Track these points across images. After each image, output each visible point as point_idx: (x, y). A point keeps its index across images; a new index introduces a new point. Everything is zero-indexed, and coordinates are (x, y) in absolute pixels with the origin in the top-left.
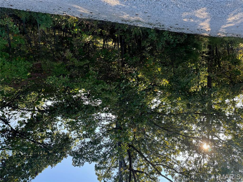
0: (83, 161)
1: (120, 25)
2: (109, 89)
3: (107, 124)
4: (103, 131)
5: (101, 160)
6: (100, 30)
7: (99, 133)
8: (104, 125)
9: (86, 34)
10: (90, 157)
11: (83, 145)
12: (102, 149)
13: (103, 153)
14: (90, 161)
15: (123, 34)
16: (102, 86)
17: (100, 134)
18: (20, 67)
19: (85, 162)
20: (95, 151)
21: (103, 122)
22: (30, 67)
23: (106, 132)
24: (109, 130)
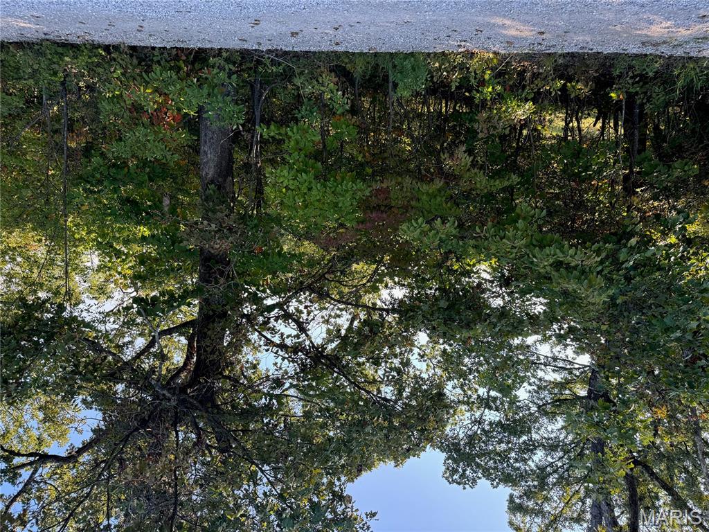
0: (475, 475)
1: (632, 60)
2: (580, 262)
3: (555, 379)
4: (538, 399)
5: (530, 485)
6: (560, 83)
7: (527, 402)
8: (546, 381)
9: (518, 100)
10: (495, 468)
11: (476, 427)
12: (535, 454)
13: (537, 466)
14: (494, 480)
15: (641, 87)
16: (555, 251)
17: (530, 405)
18: (343, 196)
19: (480, 478)
20: (513, 455)
21: (541, 370)
22: (364, 196)
23: (549, 404)
24: (559, 400)
